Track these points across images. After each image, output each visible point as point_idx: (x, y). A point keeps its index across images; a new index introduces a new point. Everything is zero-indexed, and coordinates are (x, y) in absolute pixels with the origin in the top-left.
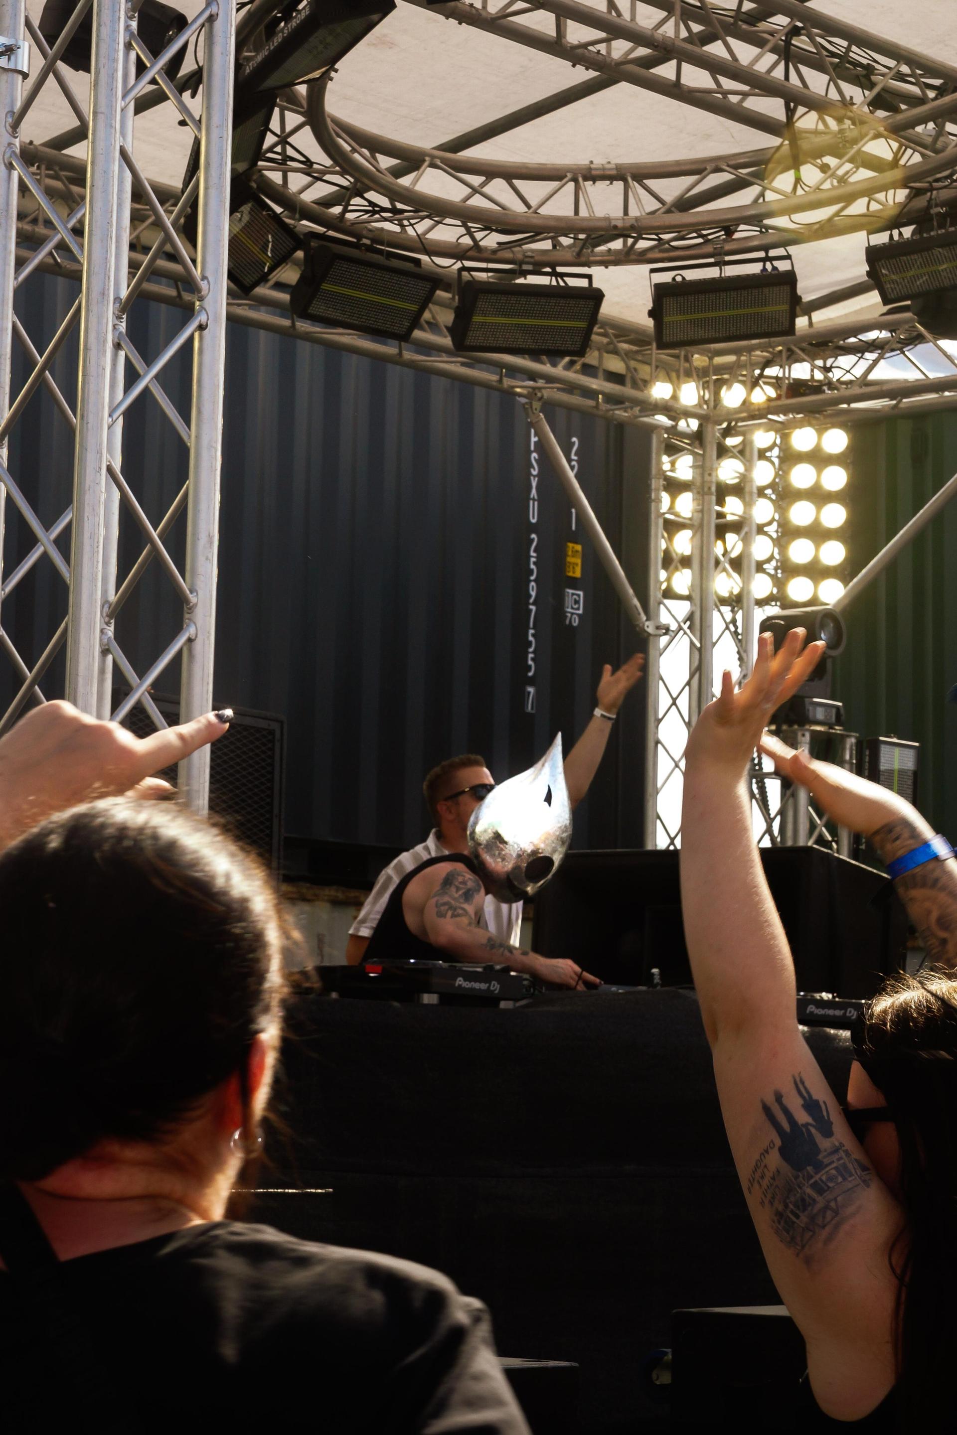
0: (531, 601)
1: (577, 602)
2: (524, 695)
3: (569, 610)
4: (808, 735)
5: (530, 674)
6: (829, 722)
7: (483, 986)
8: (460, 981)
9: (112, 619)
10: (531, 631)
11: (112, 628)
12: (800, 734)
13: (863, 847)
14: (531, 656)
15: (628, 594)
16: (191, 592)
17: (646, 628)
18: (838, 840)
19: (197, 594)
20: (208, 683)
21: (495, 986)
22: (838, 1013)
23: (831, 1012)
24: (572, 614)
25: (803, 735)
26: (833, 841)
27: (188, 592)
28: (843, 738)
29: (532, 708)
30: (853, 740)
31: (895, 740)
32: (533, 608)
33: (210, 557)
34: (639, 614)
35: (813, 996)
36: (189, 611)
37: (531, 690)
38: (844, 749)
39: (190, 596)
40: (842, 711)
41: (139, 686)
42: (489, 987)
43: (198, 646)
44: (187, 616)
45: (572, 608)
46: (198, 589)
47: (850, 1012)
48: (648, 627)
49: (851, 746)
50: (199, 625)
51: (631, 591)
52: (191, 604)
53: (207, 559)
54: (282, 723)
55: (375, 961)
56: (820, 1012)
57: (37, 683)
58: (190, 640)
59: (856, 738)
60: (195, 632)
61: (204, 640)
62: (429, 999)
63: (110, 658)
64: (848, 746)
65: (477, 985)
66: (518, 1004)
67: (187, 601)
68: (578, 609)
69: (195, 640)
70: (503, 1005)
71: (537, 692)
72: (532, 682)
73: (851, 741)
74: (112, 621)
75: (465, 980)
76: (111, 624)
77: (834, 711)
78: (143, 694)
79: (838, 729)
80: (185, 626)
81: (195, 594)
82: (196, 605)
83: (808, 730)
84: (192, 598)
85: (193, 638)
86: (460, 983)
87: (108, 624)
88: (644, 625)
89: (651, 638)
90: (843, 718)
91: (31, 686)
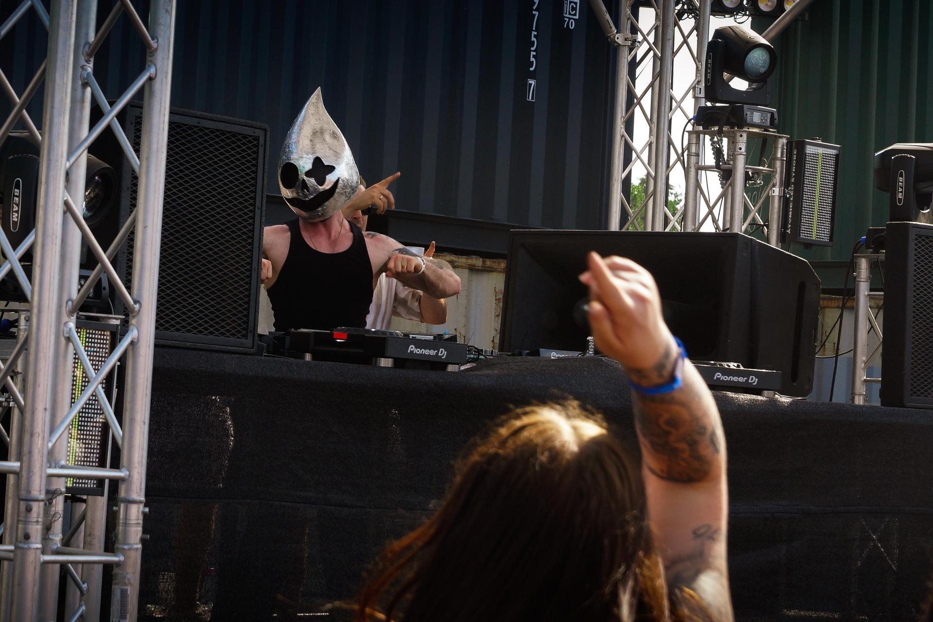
0: (534, 8)
1: (574, 9)
2: (525, 87)
3: (567, 15)
4: (745, 135)
5: (531, 69)
6: (764, 124)
7: (432, 353)
8: (412, 348)
9: (91, 57)
10: (534, 33)
11: (91, 65)
12: (738, 134)
13: (789, 231)
14: (533, 53)
15: (602, 11)
16: (153, 39)
17: (616, 39)
18: (768, 224)
19: (158, 40)
20: (164, 115)
21: (443, 353)
22: (741, 379)
23: (735, 379)
24: (570, 19)
25: (741, 136)
26: (765, 225)
27: (150, 39)
28: (776, 139)
29: (532, 99)
30: (785, 141)
31: (820, 142)
32: (536, 13)
33: (169, 9)
34: (611, 28)
35: (722, 365)
36: (151, 55)
37: (532, 82)
38: (776, 148)
39: (152, 42)
40: (776, 116)
41: (111, 111)
42: (437, 353)
43: (157, 84)
44: (149, 58)
45: (570, 14)
46: (159, 36)
47: (752, 379)
48: (618, 38)
49: (783, 146)
50: (158, 66)
51: (604, 8)
52: (153, 49)
53: (167, 11)
54: (266, 130)
55: (343, 329)
56: (726, 378)
57: (25, 107)
58: (150, 79)
59: (787, 139)
60: (155, 72)
61: (162, 79)
62: (385, 363)
63: (89, 90)
64: (780, 146)
65: (426, 352)
66: (462, 368)
67: (150, 46)
68: (575, 15)
69: (155, 78)
70: (451, 368)
71: (537, 84)
72: (533, 75)
73: (783, 141)
74: (91, 59)
75: (416, 348)
76: (90, 61)
77: (769, 115)
78: (112, 119)
79: (772, 132)
80: (147, 67)
81: (156, 40)
82: (157, 49)
83: (746, 131)
84: (153, 44)
85: (154, 76)
86: (412, 350)
87: (88, 61)
88: (615, 36)
89: (621, 47)
90: (776, 122)
91: (20, 110)
